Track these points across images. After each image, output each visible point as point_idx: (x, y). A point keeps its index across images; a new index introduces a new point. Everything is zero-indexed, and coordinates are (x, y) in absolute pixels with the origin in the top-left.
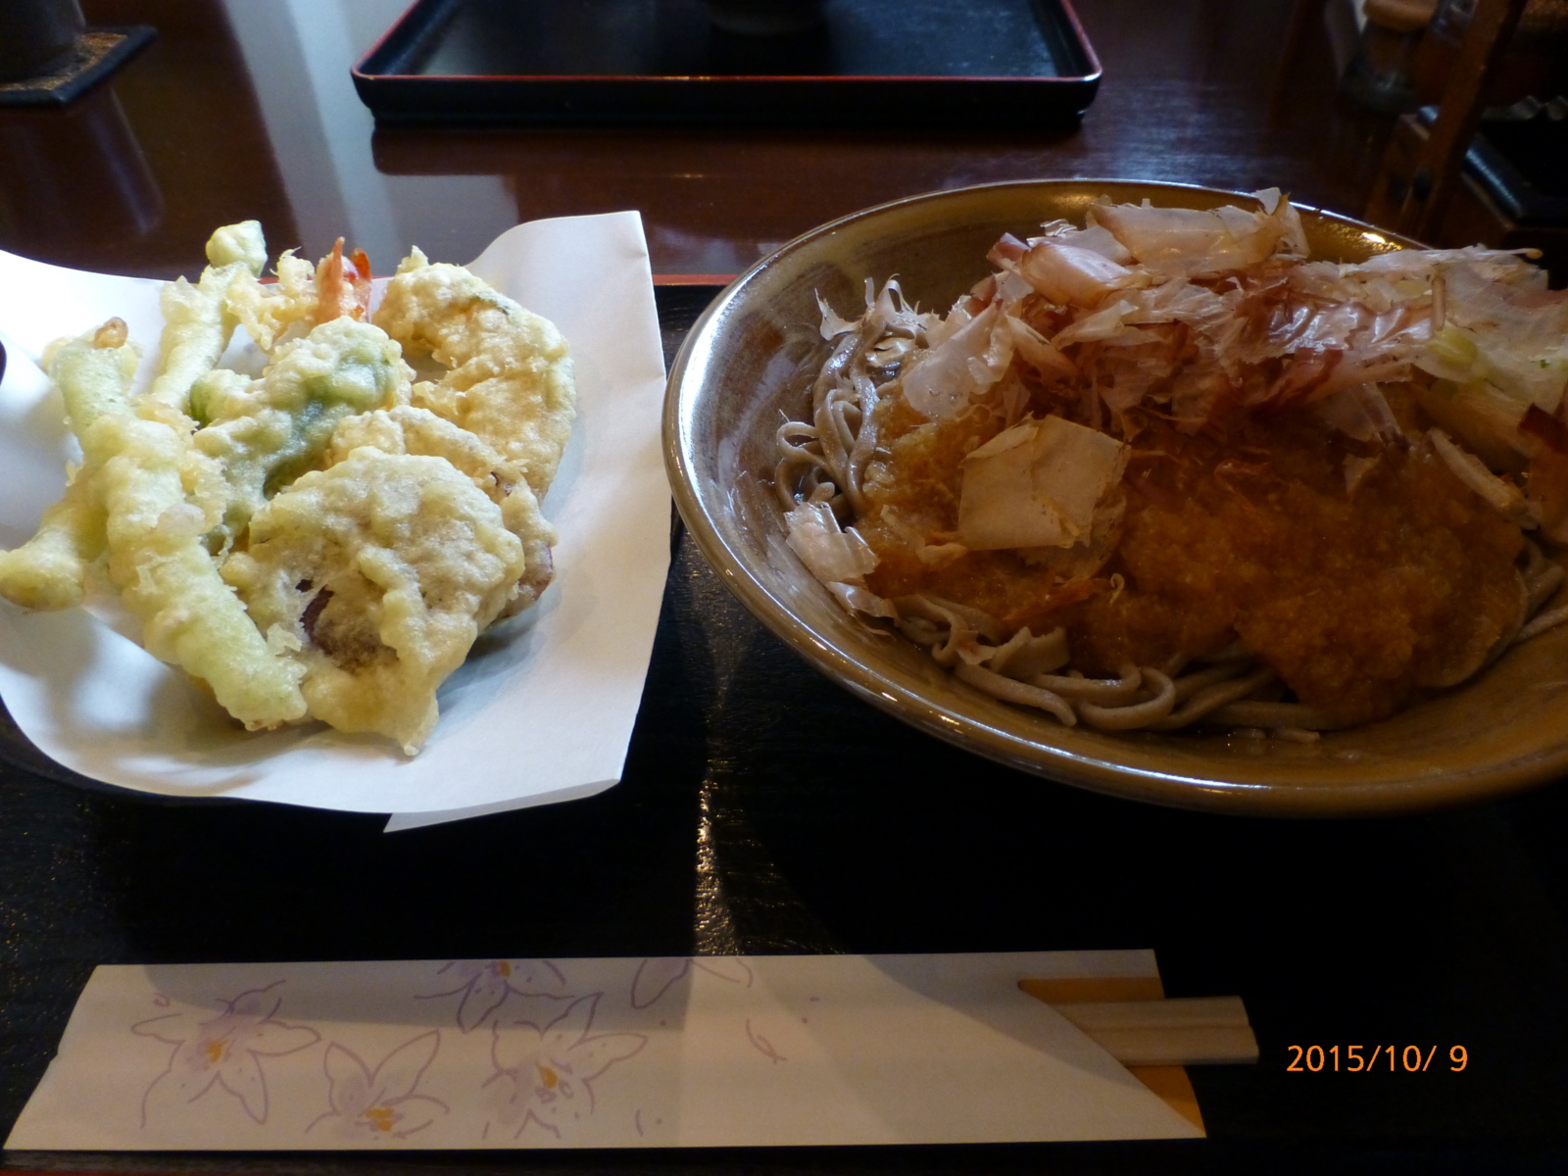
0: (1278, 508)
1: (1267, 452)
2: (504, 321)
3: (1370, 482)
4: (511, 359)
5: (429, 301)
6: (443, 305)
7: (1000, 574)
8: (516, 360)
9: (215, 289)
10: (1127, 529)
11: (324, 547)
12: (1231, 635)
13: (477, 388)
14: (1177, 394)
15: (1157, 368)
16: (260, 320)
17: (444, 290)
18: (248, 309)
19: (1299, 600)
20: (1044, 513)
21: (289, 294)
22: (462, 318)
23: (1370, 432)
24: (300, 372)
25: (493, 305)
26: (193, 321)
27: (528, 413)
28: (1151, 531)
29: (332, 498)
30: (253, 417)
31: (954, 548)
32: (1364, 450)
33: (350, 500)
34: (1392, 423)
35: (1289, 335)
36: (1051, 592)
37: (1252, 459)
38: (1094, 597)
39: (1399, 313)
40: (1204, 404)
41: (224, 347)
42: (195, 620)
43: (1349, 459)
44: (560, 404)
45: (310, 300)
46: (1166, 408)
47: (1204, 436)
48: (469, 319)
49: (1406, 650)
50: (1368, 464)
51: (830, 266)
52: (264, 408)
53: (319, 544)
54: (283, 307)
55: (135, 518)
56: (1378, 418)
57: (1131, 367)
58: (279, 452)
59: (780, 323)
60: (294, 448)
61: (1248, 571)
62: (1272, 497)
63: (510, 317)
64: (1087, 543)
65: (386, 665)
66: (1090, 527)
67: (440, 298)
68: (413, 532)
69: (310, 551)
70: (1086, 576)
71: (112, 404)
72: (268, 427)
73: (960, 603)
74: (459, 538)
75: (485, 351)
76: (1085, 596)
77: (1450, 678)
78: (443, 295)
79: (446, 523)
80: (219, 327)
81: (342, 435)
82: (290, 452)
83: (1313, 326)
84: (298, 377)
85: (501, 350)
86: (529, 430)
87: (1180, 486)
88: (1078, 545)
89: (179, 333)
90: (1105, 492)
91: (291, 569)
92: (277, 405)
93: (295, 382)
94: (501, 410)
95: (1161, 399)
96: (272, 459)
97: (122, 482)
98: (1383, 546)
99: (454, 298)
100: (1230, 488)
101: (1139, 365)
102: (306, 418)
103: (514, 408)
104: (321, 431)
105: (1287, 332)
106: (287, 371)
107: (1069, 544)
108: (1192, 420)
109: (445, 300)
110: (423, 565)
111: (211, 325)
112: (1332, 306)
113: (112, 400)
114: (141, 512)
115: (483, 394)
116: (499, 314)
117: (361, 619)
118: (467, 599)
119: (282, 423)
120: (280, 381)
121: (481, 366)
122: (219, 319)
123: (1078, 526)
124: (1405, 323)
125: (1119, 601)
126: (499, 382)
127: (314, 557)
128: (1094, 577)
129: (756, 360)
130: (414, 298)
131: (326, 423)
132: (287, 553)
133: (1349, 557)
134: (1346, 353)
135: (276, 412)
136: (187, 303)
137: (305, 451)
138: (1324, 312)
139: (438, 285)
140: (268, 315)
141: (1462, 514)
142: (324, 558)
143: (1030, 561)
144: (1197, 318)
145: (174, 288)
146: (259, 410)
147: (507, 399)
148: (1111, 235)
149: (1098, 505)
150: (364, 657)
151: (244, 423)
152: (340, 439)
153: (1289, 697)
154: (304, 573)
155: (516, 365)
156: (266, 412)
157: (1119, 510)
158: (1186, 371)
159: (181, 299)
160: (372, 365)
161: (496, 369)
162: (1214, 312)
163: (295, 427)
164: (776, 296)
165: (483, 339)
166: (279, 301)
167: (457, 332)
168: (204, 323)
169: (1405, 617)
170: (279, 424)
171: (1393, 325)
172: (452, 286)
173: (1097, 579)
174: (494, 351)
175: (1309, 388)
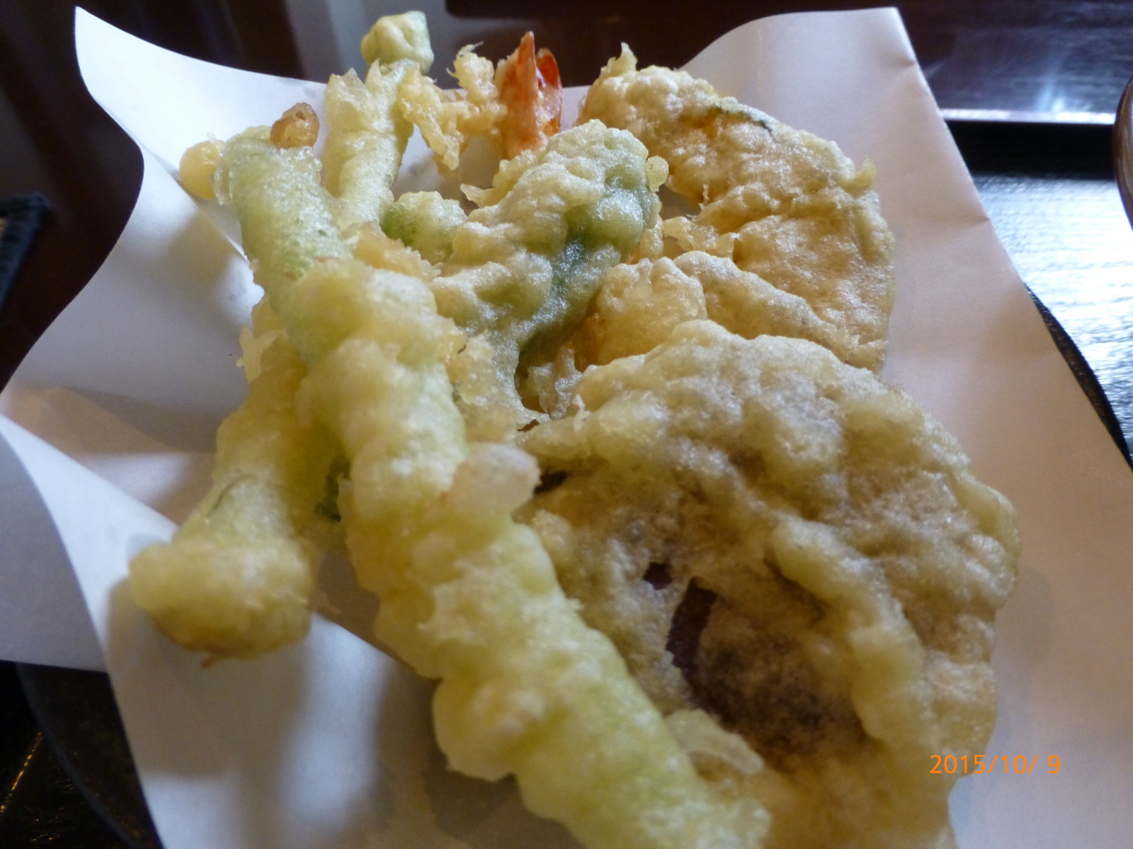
2: (770, 140)
4: (798, 190)
5: (653, 112)
6: (674, 116)
8: (804, 192)
9: (383, 90)
11: (682, 502)
13: (754, 228)
16: (444, 129)
17: (672, 97)
18: (430, 115)
21: (475, 100)
22: (700, 134)
24: (565, 195)
25: (744, 118)
26: (366, 129)
27: (838, 265)
29: (686, 413)
30: (502, 263)
33: (714, 416)
41: (399, 163)
42: (558, 715)
44: (881, 255)
45: (498, 108)
48: (711, 136)
52: (517, 249)
53: (673, 496)
54: (467, 115)
55: (404, 467)
58: (534, 317)
60: (552, 310)
63: (775, 134)
65: (844, 756)
67: (670, 107)
68: (853, 491)
69: (658, 509)
71: (323, 238)
72: (523, 279)
74: (940, 507)
75: (751, 178)
78: (673, 103)
79: (910, 476)
80: (393, 138)
81: (618, 293)
82: (548, 317)
84: (562, 203)
85: (778, 177)
86: (847, 290)
89: (348, 143)
91: (632, 541)
92: (536, 245)
93: (559, 212)
94: (795, 261)
96: (526, 328)
97: (371, 390)
99: (686, 109)
102: (566, 267)
103: (814, 257)
104: (586, 286)
106: (545, 193)
109: (675, 111)
110: (891, 558)
111: (384, 135)
113: (322, 233)
114: (413, 454)
115: (766, 237)
116: (758, 129)
117: (790, 662)
118: (982, 633)
119: (540, 271)
120: (539, 209)
121: (749, 197)
122: (391, 128)
126: (783, 220)
127: (668, 522)
130: (633, 109)
131: (591, 275)
132: (620, 511)
135: (534, 256)
136: (357, 105)
137: (566, 316)
139: (665, 91)
140: (452, 125)
142: (682, 522)
145: (343, 84)
146: (511, 254)
147: (800, 245)
150: (801, 735)
151: (492, 272)
152: (615, 299)
154: (653, 551)
155: (802, 198)
156: (521, 256)
159: (351, 99)
160: (638, 190)
161: (775, 203)
163: (555, 277)
165: (743, 163)
166: (462, 107)
167: (697, 152)
168: (377, 132)
170: (538, 274)
172: (682, 92)
174: (766, 177)
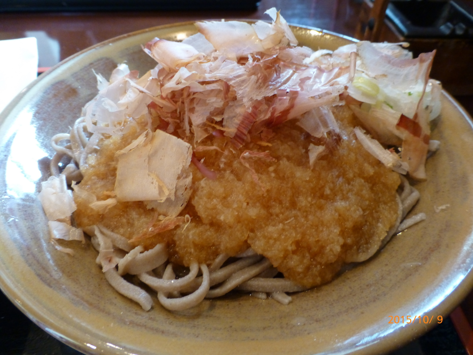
0: (273, 175)
1: (270, 145)
3: (321, 158)
7: (134, 214)
10: (194, 189)
12: (246, 245)
14: (225, 116)
15: (216, 102)
19: (281, 226)
20: (152, 183)
23: (322, 133)
28: (205, 192)
31: (110, 202)
32: (319, 142)
34: (335, 126)
35: (280, 84)
36: (154, 226)
37: (262, 149)
38: (177, 227)
39: (336, 70)
40: (237, 121)
43: (311, 146)
46: (221, 123)
47: (238, 137)
49: (337, 249)
50: (321, 149)
51: (107, 59)
56: (326, 125)
57: (203, 102)
59: (76, 85)
61: (253, 212)
62: (271, 169)
64: (173, 198)
66: (174, 190)
70: (174, 216)
73: (112, 231)
76: (172, 227)
77: (362, 257)
83: (293, 79)
87: (222, 166)
88: (168, 200)
90: (182, 171)
95: (218, 119)
98: (328, 191)
100: (247, 165)
101: (207, 102)
105: (278, 82)
107: (164, 199)
108: (231, 129)
112: (304, 68)
123: (169, 190)
124: (338, 75)
125: (188, 229)
128: (178, 216)
129: (59, 103)
133: (309, 199)
134: (300, 92)
138: (299, 72)
141: (370, 170)
143: (149, 207)
144: (231, 77)
148: (204, 37)
149: (179, 178)
153: (280, 275)
157: (189, 180)
158: (230, 104)
162: (240, 73)
164: (76, 73)
169: (337, 231)
171: (332, 77)
173: (179, 217)
175: (286, 112)
